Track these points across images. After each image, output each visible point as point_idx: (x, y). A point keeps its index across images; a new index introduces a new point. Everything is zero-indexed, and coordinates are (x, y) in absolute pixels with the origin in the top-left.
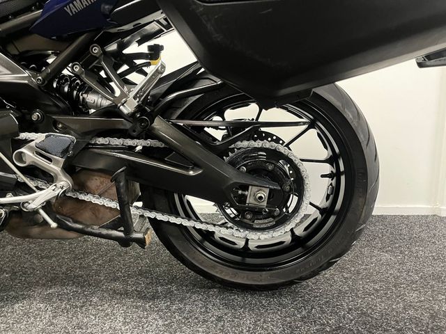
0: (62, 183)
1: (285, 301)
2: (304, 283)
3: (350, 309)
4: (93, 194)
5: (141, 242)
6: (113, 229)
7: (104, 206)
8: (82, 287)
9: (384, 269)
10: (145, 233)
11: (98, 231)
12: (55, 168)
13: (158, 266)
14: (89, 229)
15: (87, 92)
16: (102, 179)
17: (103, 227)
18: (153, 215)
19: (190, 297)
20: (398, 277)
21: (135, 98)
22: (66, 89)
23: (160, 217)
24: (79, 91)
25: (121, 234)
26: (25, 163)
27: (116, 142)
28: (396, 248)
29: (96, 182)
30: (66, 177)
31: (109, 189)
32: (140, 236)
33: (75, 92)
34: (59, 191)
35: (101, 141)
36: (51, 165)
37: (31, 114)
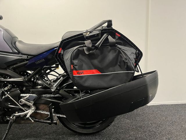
0: (33, 109)
1: (97, 137)
2: (103, 131)
3: (114, 138)
4: (41, 110)
5: (56, 124)
6: (47, 120)
7: (44, 113)
8: (36, 138)
9: (126, 125)
10: (57, 121)
11: (43, 121)
12: (31, 104)
13: (59, 129)
14: (40, 121)
15: (38, 80)
16: (43, 106)
17: (44, 120)
18: (58, 115)
19: (70, 138)
20: (129, 127)
21: (55, 87)
22: (32, 80)
23: (61, 116)
24: (36, 80)
25: (50, 122)
26: (22, 103)
27: (48, 95)
28: (131, 118)
29: (41, 106)
30: (34, 106)
31: (45, 108)
32: (55, 122)
33: (35, 81)
34: (33, 111)
35: (44, 95)
36: (30, 104)
37: (23, 89)
